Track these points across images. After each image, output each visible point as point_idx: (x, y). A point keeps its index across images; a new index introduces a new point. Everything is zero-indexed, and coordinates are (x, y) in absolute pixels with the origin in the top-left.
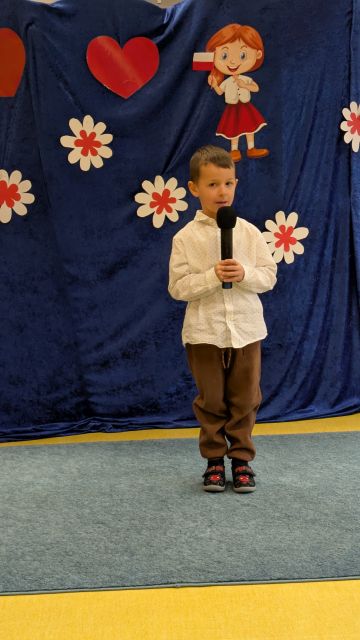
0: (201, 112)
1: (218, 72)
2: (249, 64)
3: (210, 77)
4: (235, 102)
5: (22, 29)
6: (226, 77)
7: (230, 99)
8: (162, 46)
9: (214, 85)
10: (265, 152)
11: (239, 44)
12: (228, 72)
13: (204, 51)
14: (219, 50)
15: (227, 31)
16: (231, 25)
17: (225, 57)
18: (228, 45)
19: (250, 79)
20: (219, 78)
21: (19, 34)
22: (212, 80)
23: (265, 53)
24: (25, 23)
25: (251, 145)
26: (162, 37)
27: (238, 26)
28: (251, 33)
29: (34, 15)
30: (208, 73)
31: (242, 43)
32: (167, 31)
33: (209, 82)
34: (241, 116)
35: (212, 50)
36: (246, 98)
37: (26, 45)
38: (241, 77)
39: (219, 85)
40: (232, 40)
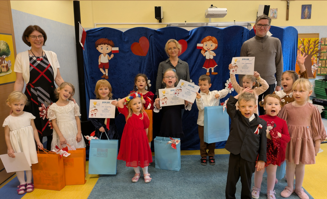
0: (199, 61)
1: (204, 50)
2: (213, 48)
3: (202, 51)
4: (209, 59)
5: (149, 37)
6: (206, 51)
7: (207, 58)
8: (188, 42)
9: (203, 53)
10: (217, 73)
11: (210, 42)
12: (207, 50)
13: (200, 43)
14: (204, 43)
15: (207, 38)
16: (208, 36)
17: (206, 45)
18: (207, 42)
19: (213, 52)
20: (204, 51)
21: (148, 38)
22: (202, 52)
23: (218, 45)
24: (149, 35)
25: (213, 71)
26: (188, 39)
27: (210, 36)
28: (214, 39)
29: (152, 33)
30: (201, 50)
31: (212, 42)
32: (190, 37)
33: (201, 52)
34: (210, 63)
35: (203, 43)
36: (212, 58)
37: (149, 42)
38: (211, 51)
39: (204, 53)
40: (209, 40)
